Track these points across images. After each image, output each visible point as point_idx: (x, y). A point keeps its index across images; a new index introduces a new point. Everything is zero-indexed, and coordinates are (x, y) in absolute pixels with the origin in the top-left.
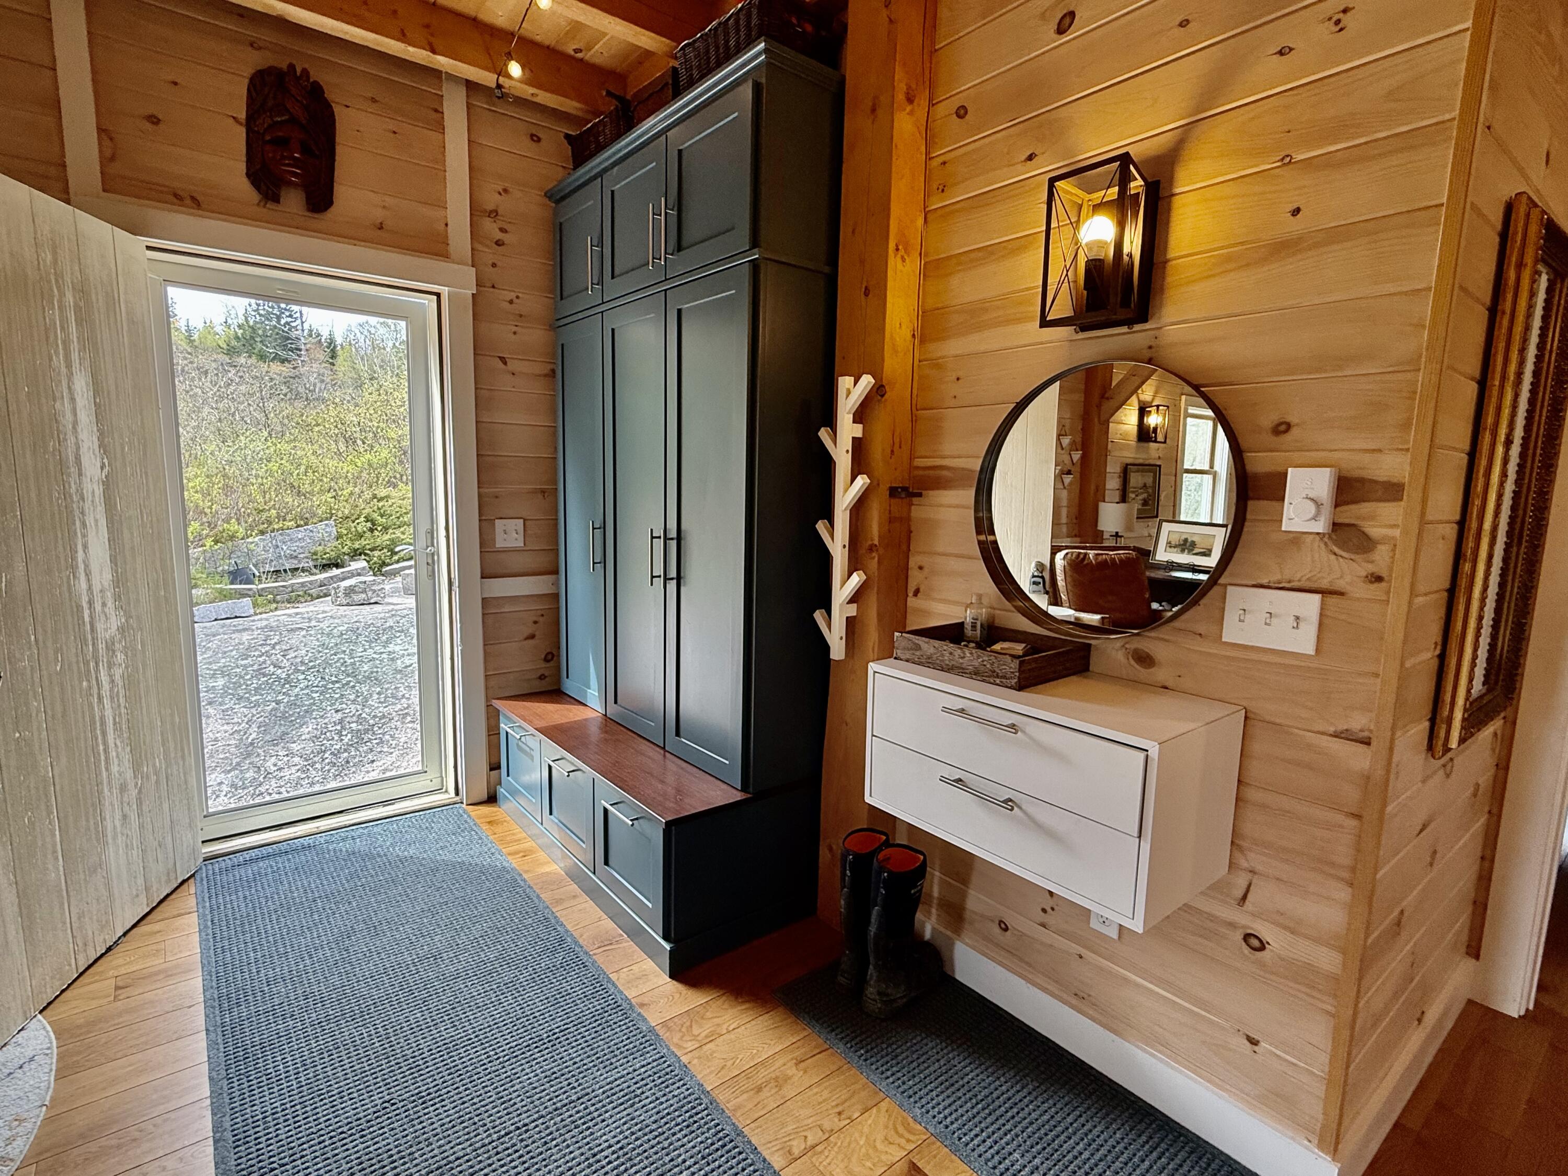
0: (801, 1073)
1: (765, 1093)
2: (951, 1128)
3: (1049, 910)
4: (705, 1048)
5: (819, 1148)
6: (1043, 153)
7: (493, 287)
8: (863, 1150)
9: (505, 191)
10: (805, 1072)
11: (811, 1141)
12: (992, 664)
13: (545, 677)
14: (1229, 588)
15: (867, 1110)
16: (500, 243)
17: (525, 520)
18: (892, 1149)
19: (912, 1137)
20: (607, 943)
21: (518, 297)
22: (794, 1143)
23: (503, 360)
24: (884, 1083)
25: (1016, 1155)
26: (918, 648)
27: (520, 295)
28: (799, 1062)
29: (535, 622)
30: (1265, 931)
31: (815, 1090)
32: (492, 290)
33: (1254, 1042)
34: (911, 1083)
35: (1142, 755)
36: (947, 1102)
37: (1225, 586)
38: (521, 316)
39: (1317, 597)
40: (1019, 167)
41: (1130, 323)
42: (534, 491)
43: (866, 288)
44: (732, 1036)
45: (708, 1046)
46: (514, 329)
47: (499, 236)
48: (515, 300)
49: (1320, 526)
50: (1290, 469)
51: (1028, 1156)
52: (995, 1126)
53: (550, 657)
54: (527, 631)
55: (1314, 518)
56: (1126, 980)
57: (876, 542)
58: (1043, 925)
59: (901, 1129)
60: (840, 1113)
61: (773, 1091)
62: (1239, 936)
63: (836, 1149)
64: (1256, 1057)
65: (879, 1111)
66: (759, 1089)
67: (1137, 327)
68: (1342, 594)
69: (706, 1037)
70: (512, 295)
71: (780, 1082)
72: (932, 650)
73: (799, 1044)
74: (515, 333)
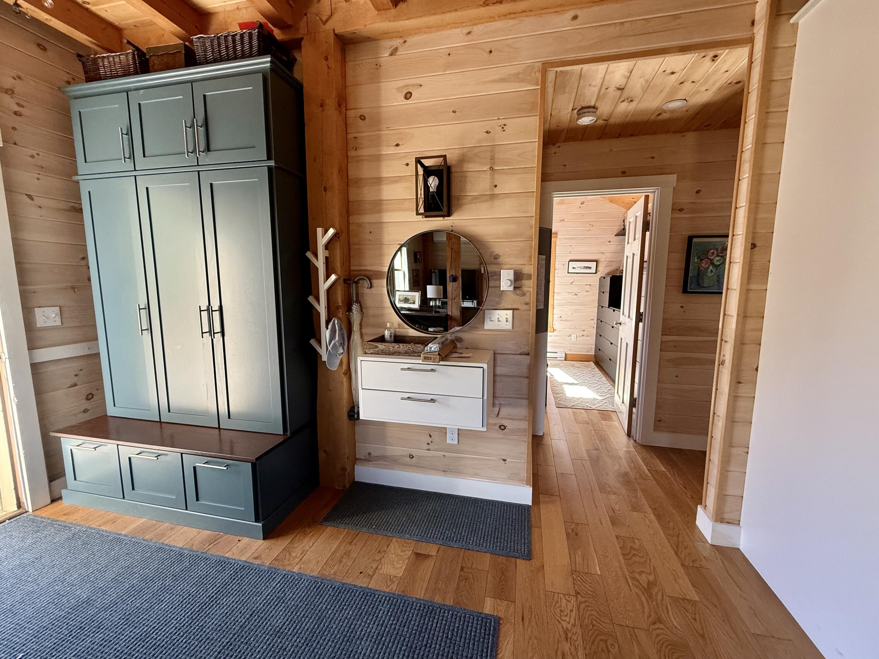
0: (354, 546)
1: (344, 561)
2: (422, 535)
3: (430, 443)
4: (304, 559)
5: (379, 567)
6: (403, 145)
7: (15, 144)
8: (396, 558)
9: (19, 78)
10: (356, 545)
11: (374, 566)
12: (413, 348)
13: (88, 410)
14: (486, 311)
15: (389, 545)
16: (18, 113)
17: (60, 307)
18: (407, 552)
19: (411, 545)
20: (213, 541)
21: (38, 154)
22: (369, 571)
23: (30, 197)
24: (390, 533)
25: (447, 532)
26: (377, 347)
27: (41, 153)
28: (350, 543)
29: (76, 375)
30: (505, 422)
31: (364, 549)
32: (14, 146)
33: (504, 460)
34: (399, 528)
35: (482, 369)
36: (416, 528)
37: (484, 310)
38: (42, 167)
39: (511, 311)
40: (392, 148)
41: (443, 216)
42: (66, 288)
43: (325, 188)
44: (313, 548)
45: (305, 557)
46: (37, 176)
47: (17, 108)
48: (36, 156)
49: (511, 288)
50: (502, 271)
51: (451, 531)
52: (436, 527)
53: (90, 397)
54: (70, 382)
55: (510, 286)
56: (462, 458)
57: (340, 304)
58: (428, 450)
59: (405, 545)
60: (379, 552)
61: (347, 558)
62: (497, 427)
63: (386, 564)
64: (506, 465)
65: (393, 543)
66: (341, 561)
67: (446, 218)
68: (518, 309)
69: (301, 554)
70: (34, 153)
71: (347, 554)
72: (384, 347)
73: (346, 536)
74: (38, 179)
